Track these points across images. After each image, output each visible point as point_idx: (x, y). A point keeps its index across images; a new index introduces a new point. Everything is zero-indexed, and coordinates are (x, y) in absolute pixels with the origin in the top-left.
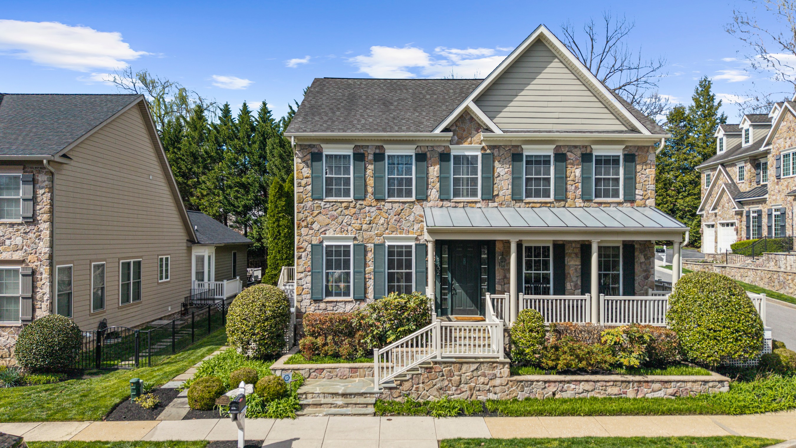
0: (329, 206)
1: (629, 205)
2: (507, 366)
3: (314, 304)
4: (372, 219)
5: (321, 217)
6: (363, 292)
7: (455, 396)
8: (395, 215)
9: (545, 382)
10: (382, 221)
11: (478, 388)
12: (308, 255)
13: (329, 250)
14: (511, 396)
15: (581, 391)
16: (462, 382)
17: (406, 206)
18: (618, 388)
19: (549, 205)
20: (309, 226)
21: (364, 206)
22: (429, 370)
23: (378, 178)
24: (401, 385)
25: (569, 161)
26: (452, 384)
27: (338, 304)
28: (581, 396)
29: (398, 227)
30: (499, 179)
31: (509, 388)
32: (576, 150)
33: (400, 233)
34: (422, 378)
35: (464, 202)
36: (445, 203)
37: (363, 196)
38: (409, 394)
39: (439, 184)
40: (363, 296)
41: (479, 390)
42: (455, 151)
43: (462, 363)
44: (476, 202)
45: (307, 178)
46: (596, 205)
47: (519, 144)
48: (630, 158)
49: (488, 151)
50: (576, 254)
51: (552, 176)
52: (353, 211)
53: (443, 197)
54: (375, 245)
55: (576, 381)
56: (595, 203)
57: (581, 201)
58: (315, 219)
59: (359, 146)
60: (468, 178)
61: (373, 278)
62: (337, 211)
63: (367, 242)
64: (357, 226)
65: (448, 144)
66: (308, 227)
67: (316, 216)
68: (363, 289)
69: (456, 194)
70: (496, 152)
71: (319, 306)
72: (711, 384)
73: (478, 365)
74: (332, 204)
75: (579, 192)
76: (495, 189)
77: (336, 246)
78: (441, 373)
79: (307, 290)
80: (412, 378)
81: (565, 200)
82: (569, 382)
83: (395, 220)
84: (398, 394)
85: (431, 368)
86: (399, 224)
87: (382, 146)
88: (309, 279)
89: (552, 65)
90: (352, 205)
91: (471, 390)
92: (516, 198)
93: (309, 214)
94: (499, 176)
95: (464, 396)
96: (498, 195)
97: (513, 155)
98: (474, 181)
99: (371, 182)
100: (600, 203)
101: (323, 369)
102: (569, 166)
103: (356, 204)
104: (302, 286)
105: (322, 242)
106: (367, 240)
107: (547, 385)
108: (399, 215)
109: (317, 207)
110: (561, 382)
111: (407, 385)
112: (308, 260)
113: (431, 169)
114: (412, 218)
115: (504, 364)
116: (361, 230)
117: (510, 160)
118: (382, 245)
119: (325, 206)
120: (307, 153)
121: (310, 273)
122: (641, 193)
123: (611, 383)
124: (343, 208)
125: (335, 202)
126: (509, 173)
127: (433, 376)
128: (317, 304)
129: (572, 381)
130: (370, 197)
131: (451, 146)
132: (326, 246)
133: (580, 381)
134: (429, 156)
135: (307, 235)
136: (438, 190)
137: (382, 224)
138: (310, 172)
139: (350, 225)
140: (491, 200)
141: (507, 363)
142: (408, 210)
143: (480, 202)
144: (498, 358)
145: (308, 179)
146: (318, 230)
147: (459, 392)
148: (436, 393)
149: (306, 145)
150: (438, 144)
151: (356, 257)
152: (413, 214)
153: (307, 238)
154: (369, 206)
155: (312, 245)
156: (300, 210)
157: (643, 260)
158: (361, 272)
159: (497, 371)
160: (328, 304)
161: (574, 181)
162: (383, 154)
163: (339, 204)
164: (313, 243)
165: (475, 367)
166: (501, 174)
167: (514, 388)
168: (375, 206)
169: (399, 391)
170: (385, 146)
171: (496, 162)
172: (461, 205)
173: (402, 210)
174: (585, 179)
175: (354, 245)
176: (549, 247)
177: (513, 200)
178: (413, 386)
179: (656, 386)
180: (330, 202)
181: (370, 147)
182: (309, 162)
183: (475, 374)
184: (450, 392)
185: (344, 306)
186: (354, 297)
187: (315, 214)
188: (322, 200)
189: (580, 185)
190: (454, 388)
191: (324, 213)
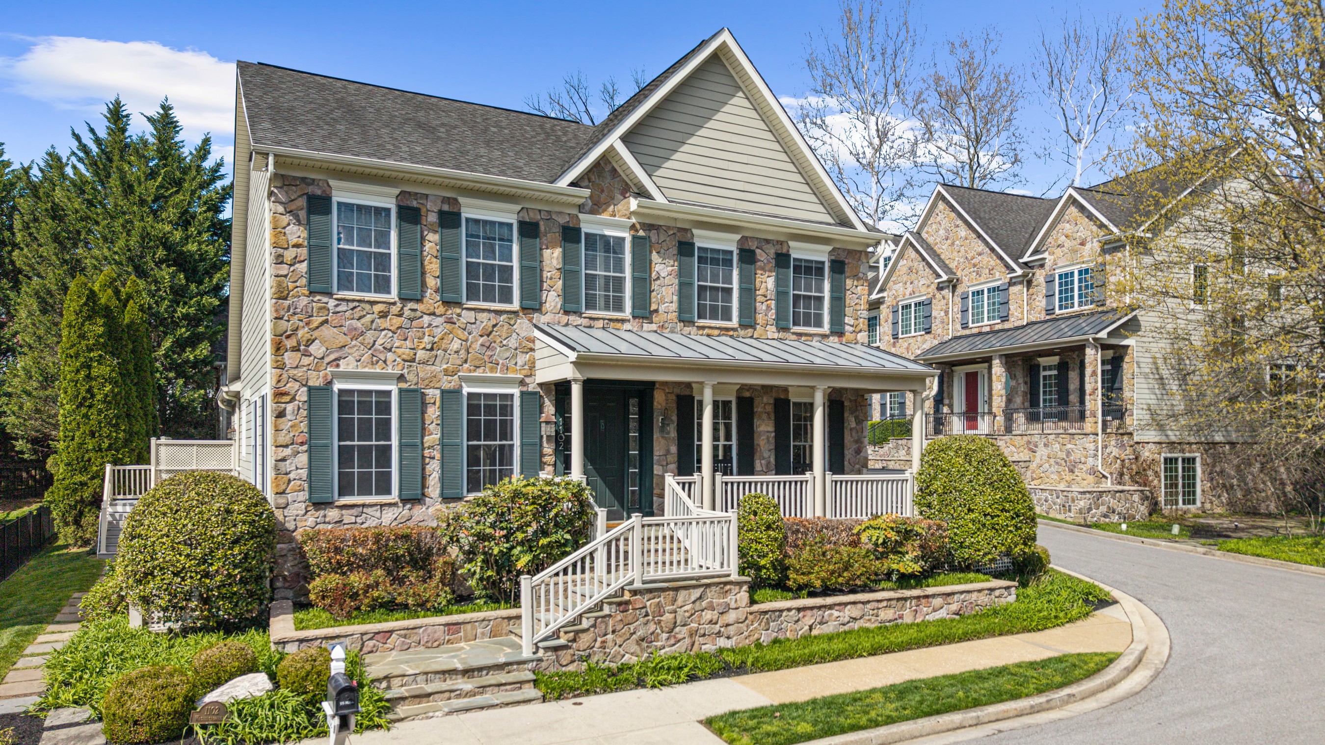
0: (345, 309)
1: (836, 339)
2: (745, 588)
3: (313, 512)
4: (436, 339)
5: (327, 332)
6: (420, 485)
7: (667, 649)
8: (481, 336)
9: (799, 610)
10: (456, 345)
11: (702, 632)
12: (299, 408)
13: (346, 401)
14: (751, 638)
15: (847, 619)
16: (678, 623)
17: (502, 318)
18: (892, 611)
19: (731, 333)
20: (302, 348)
21: (418, 314)
22: (623, 605)
23: (448, 262)
24: (574, 640)
25: (759, 263)
26: (661, 627)
27: (365, 510)
28: (846, 628)
29: (486, 358)
30: (658, 282)
31: (748, 626)
32: (768, 246)
33: (492, 370)
34: (611, 622)
35: (604, 319)
36: (572, 318)
37: (419, 292)
38: (589, 656)
39: (561, 282)
40: (419, 492)
41: (704, 635)
42: (589, 225)
43: (677, 589)
44: (623, 321)
45: (297, 246)
46: (794, 337)
47: (687, 227)
48: (838, 267)
49: (641, 233)
50: (768, 414)
51: (735, 285)
52: (397, 321)
53: (569, 307)
54: (443, 392)
55: (840, 604)
56: (793, 333)
57: (774, 329)
58: (316, 334)
59: (409, 193)
60: (607, 278)
61: (438, 456)
62: (363, 320)
63: (427, 386)
64: (406, 353)
65: (574, 211)
66: (299, 350)
67: (317, 328)
68: (419, 479)
69: (591, 305)
70: (653, 235)
71: (325, 516)
72: (997, 593)
73: (702, 589)
74: (351, 305)
75: (772, 314)
76: (653, 300)
77: (360, 392)
78: (643, 611)
79: (299, 482)
80: (594, 626)
81: (753, 326)
82: (830, 607)
83: (482, 345)
84: (569, 658)
85: (627, 603)
86: (489, 353)
87: (456, 200)
88: (303, 459)
89: (734, 101)
90: (395, 309)
91: (691, 635)
92: (685, 319)
93: (301, 324)
94: (658, 278)
95: (681, 647)
96: (656, 311)
97: (681, 244)
98: (619, 283)
99: (433, 267)
100: (800, 335)
101: (391, 632)
102: (759, 272)
103: (402, 309)
104: (286, 474)
105: (330, 383)
106: (426, 382)
107: (801, 615)
108: (488, 335)
109: (321, 308)
110: (820, 608)
111: (585, 640)
112: (299, 419)
113: (547, 253)
114: (513, 342)
115: (740, 584)
116: (413, 360)
117: (675, 252)
118: (456, 392)
119: (338, 309)
120: (299, 193)
121: (305, 447)
122: (852, 322)
123: (884, 604)
124: (375, 316)
125: (359, 301)
126: (674, 274)
127: (630, 618)
128: (322, 513)
129: (835, 605)
130: (432, 299)
131: (581, 216)
132: (340, 391)
133: (846, 604)
134: (542, 228)
135: (297, 367)
136: (560, 293)
137: (457, 352)
138: (305, 234)
139: (390, 350)
140: (647, 318)
141: (746, 582)
142: (505, 328)
143: (629, 321)
144: (729, 575)
145: (299, 250)
146: (323, 358)
147: (672, 641)
148: (634, 648)
149: (295, 178)
150: (558, 209)
151: (405, 415)
152: (514, 336)
153: (298, 373)
154: (429, 314)
155: (310, 389)
156: (282, 313)
157: (853, 425)
158: (414, 446)
159: (730, 599)
160: (344, 512)
161: (765, 296)
162: (458, 215)
163: (368, 307)
164: (310, 383)
165: (698, 595)
166: (663, 275)
167: (756, 625)
168: (441, 316)
169: (571, 651)
170: (461, 200)
171: (654, 253)
172: (600, 324)
173: (494, 326)
174: (781, 295)
175: (401, 391)
176: (730, 402)
177: (680, 321)
178: (596, 640)
179: (937, 602)
180: (348, 301)
181: (430, 198)
182: (303, 214)
183: (698, 606)
184: (659, 644)
185: (378, 514)
186: (400, 495)
187: (315, 324)
188: (330, 294)
189: (773, 304)
190: (665, 636)
191: (335, 323)
